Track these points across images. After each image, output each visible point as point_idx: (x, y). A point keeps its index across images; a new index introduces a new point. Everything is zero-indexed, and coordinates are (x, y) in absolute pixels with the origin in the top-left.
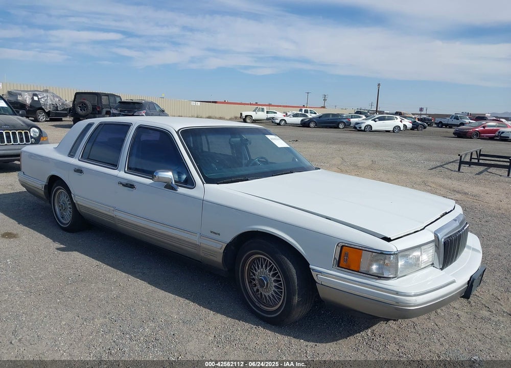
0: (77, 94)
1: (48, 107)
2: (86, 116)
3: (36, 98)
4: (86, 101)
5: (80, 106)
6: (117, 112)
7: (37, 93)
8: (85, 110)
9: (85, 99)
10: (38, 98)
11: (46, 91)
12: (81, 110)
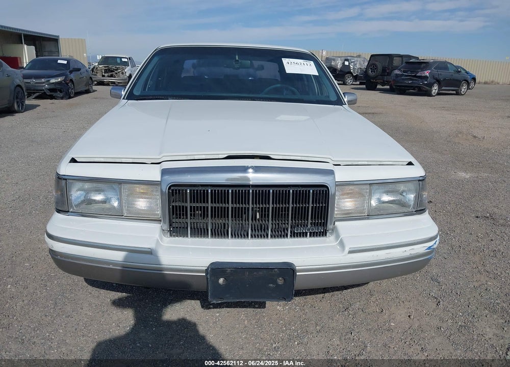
0: (372, 56)
1: (356, 71)
2: (376, 77)
3: (347, 63)
4: (377, 63)
5: (371, 68)
6: (400, 73)
7: (349, 58)
8: (374, 72)
9: (377, 61)
10: (349, 63)
11: (359, 56)
12: (372, 72)
